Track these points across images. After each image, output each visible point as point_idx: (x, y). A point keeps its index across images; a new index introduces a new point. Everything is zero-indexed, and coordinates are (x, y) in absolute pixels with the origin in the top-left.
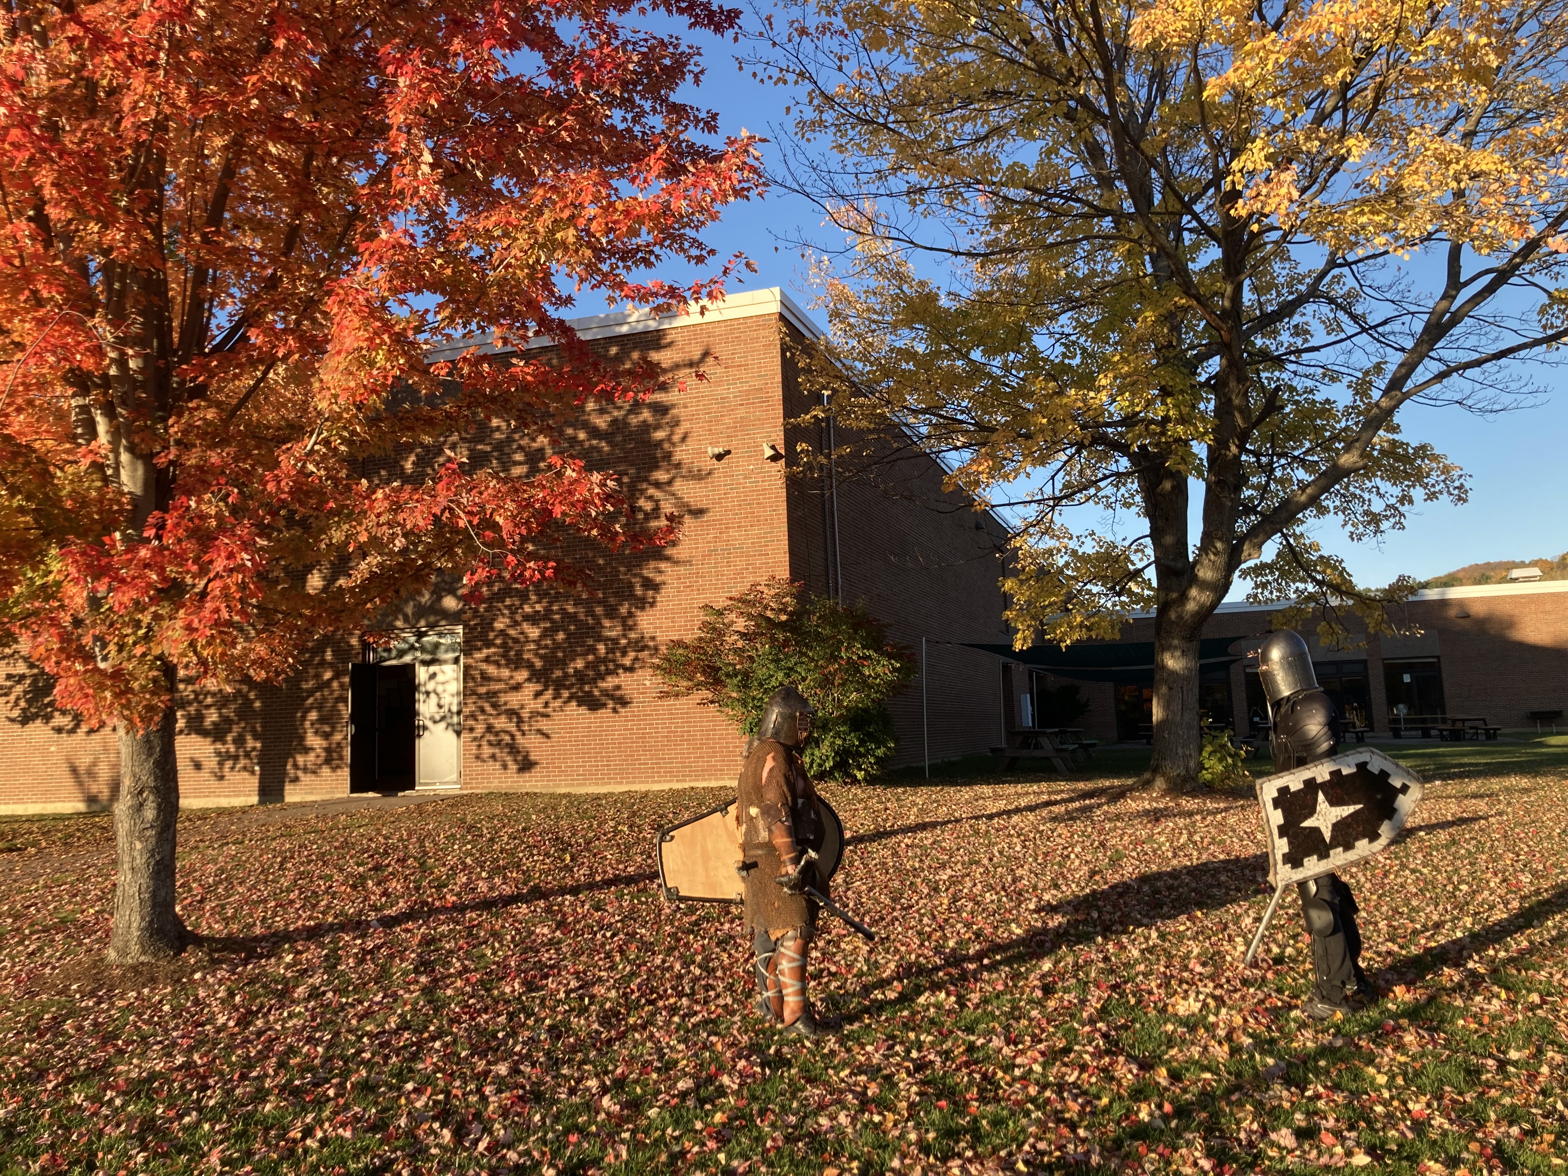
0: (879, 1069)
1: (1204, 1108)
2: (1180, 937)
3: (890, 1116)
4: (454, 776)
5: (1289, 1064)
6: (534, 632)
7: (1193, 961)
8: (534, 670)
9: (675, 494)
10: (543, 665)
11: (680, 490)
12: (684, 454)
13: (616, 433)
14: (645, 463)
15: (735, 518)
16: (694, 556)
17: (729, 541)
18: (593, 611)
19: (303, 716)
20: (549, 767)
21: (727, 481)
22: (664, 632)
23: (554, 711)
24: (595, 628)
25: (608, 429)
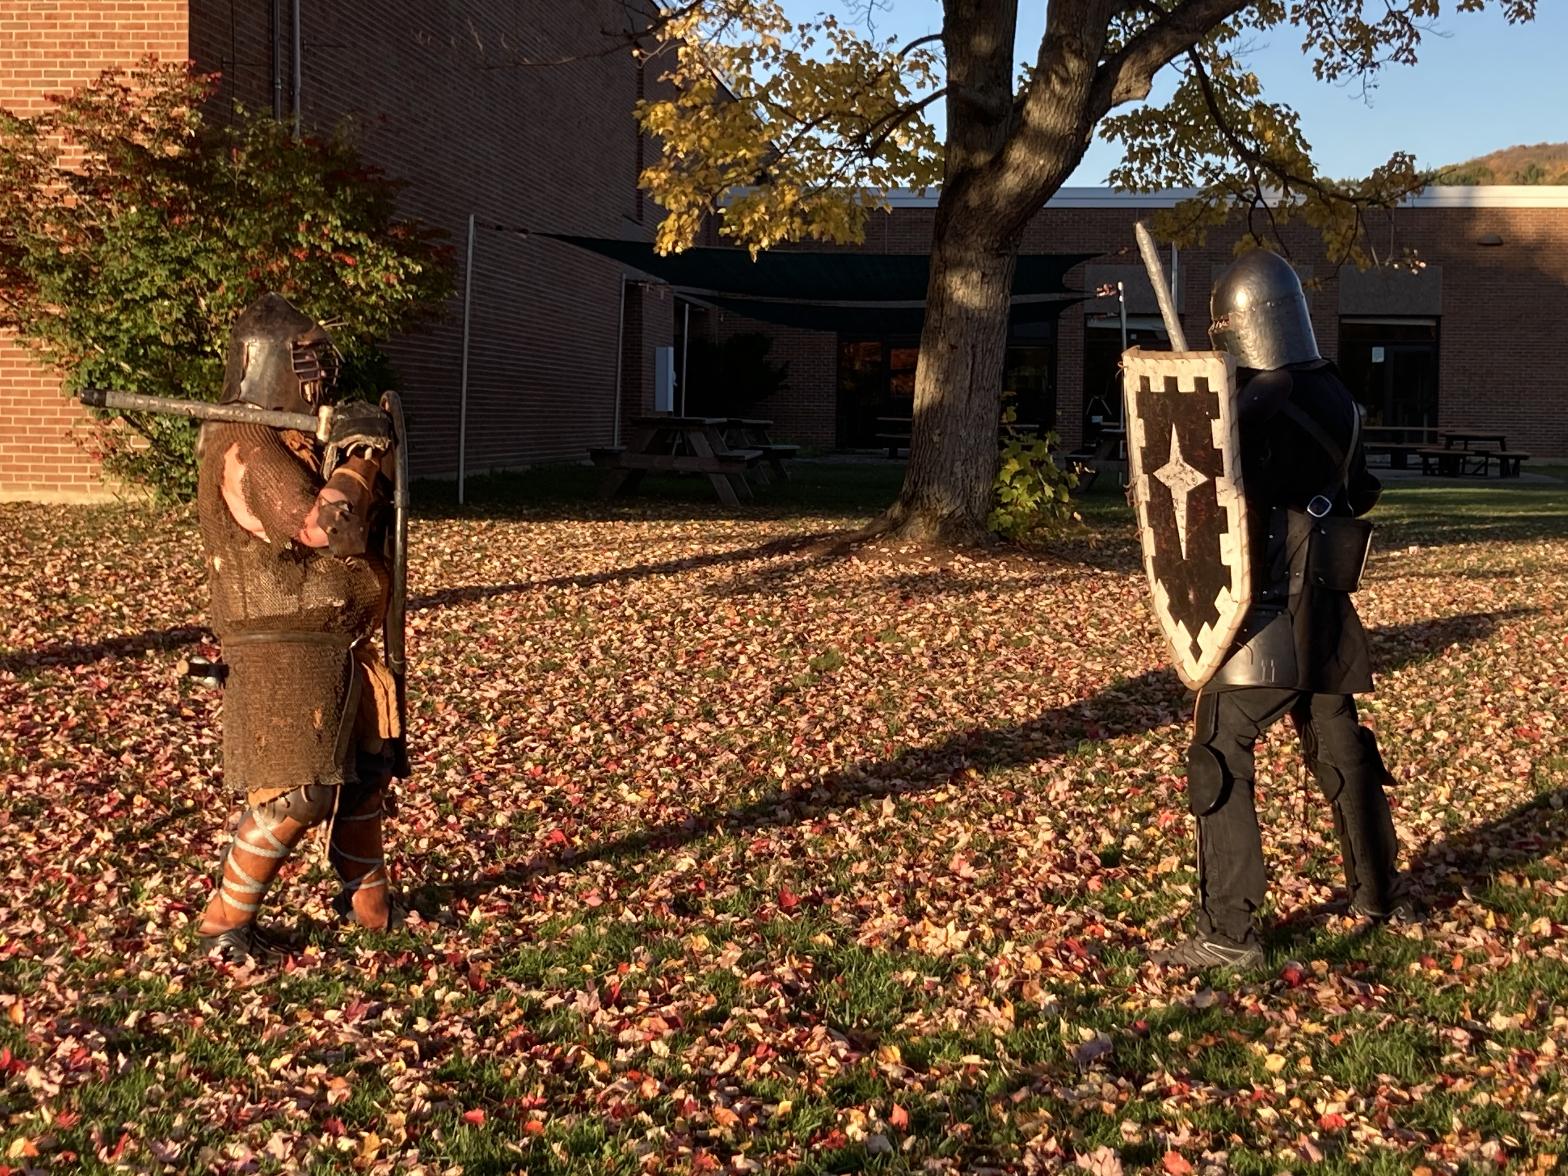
0: (352, 1054)
1: (963, 1117)
2: (937, 813)
3: (372, 1140)
5: (1118, 1039)
7: (958, 856)
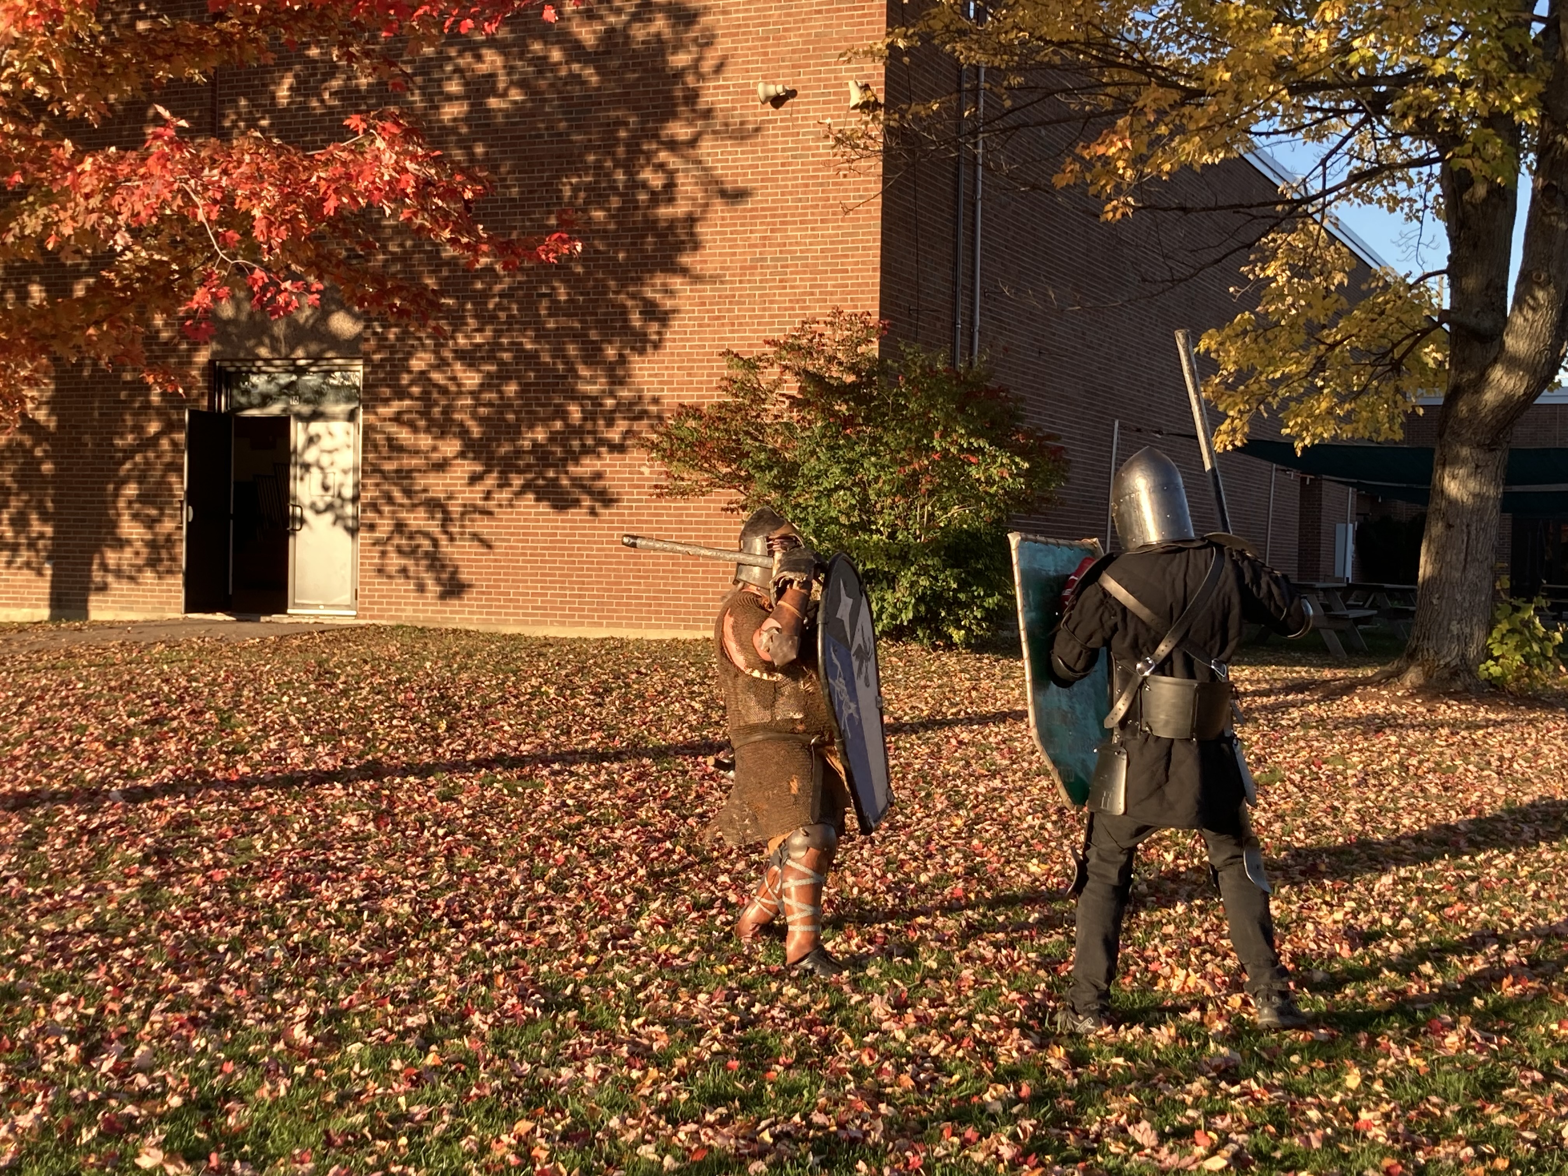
4: (346, 597)
6: (471, 379)
8: (470, 439)
9: (700, 162)
10: (484, 433)
11: (709, 154)
12: (717, 95)
13: (609, 52)
14: (654, 107)
15: (797, 208)
16: (728, 268)
17: (785, 245)
18: (564, 350)
19: (117, 489)
20: (490, 593)
21: (787, 142)
22: (674, 390)
23: (500, 506)
24: (565, 377)
25: (598, 46)
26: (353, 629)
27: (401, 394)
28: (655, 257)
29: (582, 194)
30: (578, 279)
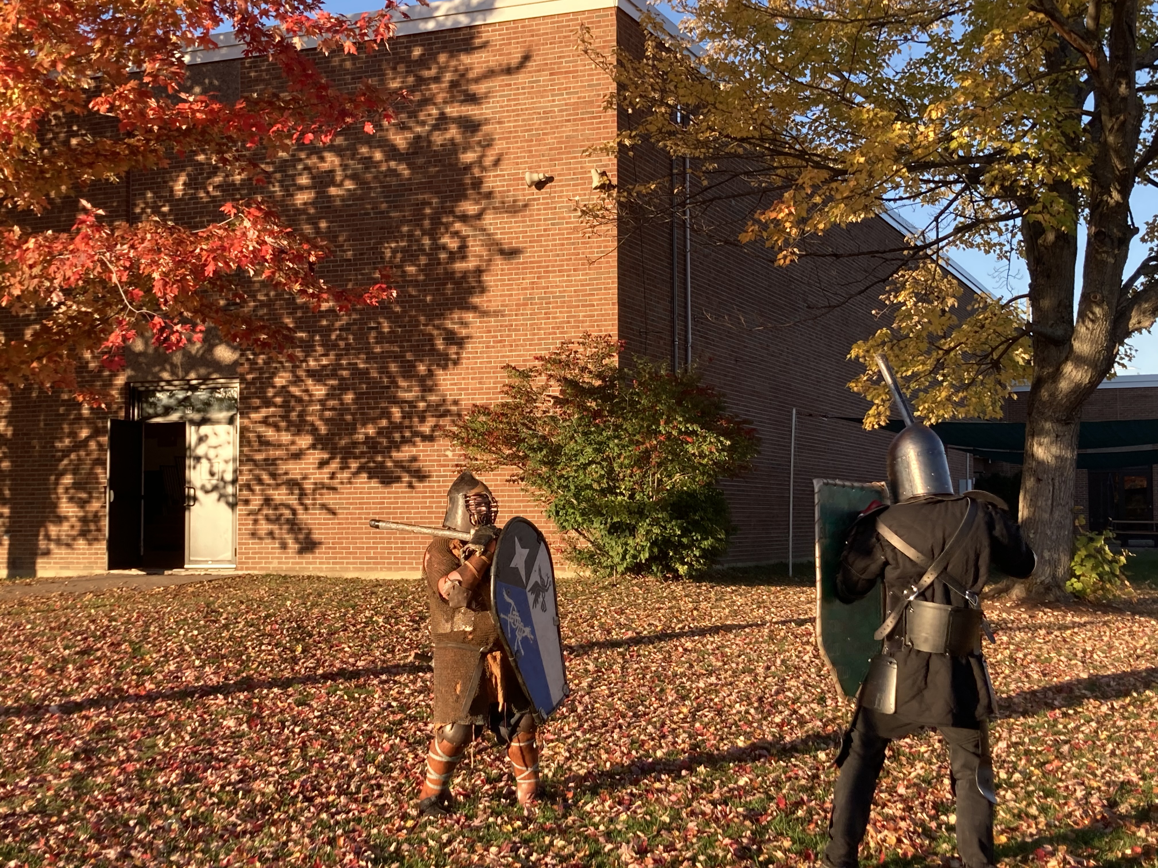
4: (228, 555)
6: (319, 391)
8: (319, 435)
9: (485, 230)
10: (329, 430)
11: (491, 224)
12: (496, 181)
13: (417, 153)
14: (451, 191)
15: (556, 261)
16: (507, 306)
17: (548, 287)
18: (387, 367)
19: (57, 480)
20: (335, 548)
21: (547, 214)
22: (469, 394)
23: (342, 483)
24: (388, 387)
25: (408, 149)
26: (233, 578)
27: (268, 403)
28: (454, 299)
29: (399, 255)
30: (397, 316)
